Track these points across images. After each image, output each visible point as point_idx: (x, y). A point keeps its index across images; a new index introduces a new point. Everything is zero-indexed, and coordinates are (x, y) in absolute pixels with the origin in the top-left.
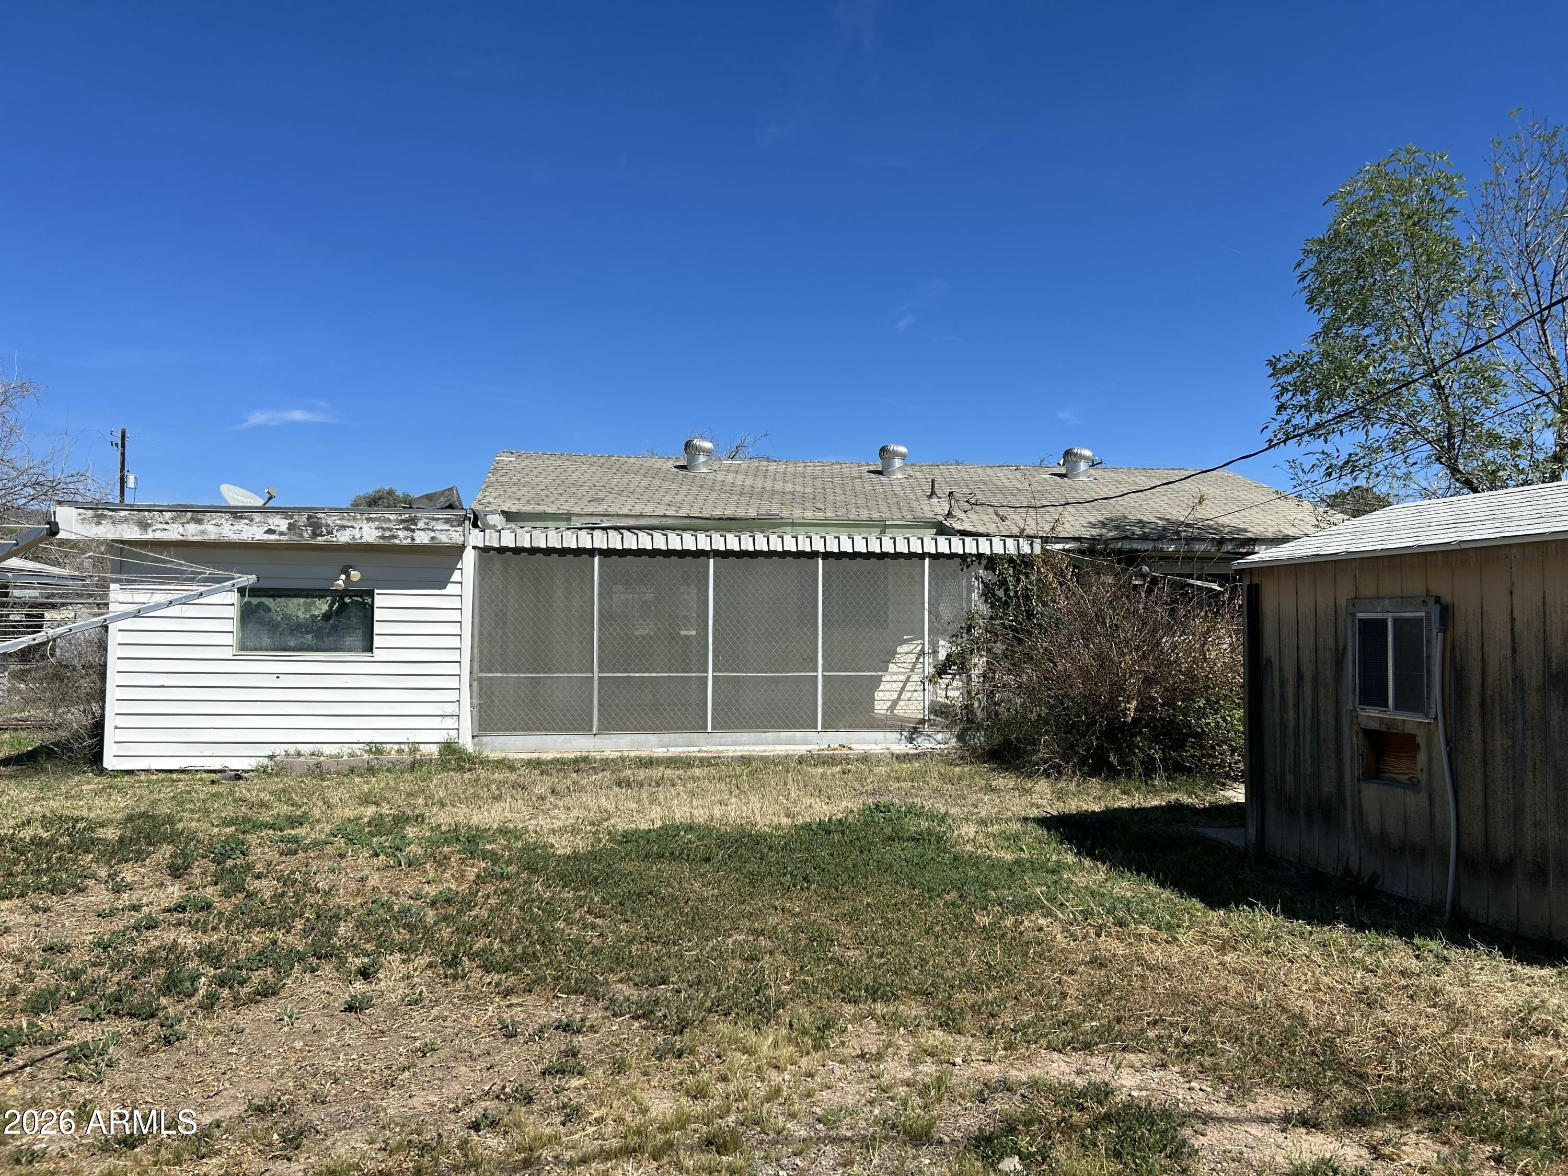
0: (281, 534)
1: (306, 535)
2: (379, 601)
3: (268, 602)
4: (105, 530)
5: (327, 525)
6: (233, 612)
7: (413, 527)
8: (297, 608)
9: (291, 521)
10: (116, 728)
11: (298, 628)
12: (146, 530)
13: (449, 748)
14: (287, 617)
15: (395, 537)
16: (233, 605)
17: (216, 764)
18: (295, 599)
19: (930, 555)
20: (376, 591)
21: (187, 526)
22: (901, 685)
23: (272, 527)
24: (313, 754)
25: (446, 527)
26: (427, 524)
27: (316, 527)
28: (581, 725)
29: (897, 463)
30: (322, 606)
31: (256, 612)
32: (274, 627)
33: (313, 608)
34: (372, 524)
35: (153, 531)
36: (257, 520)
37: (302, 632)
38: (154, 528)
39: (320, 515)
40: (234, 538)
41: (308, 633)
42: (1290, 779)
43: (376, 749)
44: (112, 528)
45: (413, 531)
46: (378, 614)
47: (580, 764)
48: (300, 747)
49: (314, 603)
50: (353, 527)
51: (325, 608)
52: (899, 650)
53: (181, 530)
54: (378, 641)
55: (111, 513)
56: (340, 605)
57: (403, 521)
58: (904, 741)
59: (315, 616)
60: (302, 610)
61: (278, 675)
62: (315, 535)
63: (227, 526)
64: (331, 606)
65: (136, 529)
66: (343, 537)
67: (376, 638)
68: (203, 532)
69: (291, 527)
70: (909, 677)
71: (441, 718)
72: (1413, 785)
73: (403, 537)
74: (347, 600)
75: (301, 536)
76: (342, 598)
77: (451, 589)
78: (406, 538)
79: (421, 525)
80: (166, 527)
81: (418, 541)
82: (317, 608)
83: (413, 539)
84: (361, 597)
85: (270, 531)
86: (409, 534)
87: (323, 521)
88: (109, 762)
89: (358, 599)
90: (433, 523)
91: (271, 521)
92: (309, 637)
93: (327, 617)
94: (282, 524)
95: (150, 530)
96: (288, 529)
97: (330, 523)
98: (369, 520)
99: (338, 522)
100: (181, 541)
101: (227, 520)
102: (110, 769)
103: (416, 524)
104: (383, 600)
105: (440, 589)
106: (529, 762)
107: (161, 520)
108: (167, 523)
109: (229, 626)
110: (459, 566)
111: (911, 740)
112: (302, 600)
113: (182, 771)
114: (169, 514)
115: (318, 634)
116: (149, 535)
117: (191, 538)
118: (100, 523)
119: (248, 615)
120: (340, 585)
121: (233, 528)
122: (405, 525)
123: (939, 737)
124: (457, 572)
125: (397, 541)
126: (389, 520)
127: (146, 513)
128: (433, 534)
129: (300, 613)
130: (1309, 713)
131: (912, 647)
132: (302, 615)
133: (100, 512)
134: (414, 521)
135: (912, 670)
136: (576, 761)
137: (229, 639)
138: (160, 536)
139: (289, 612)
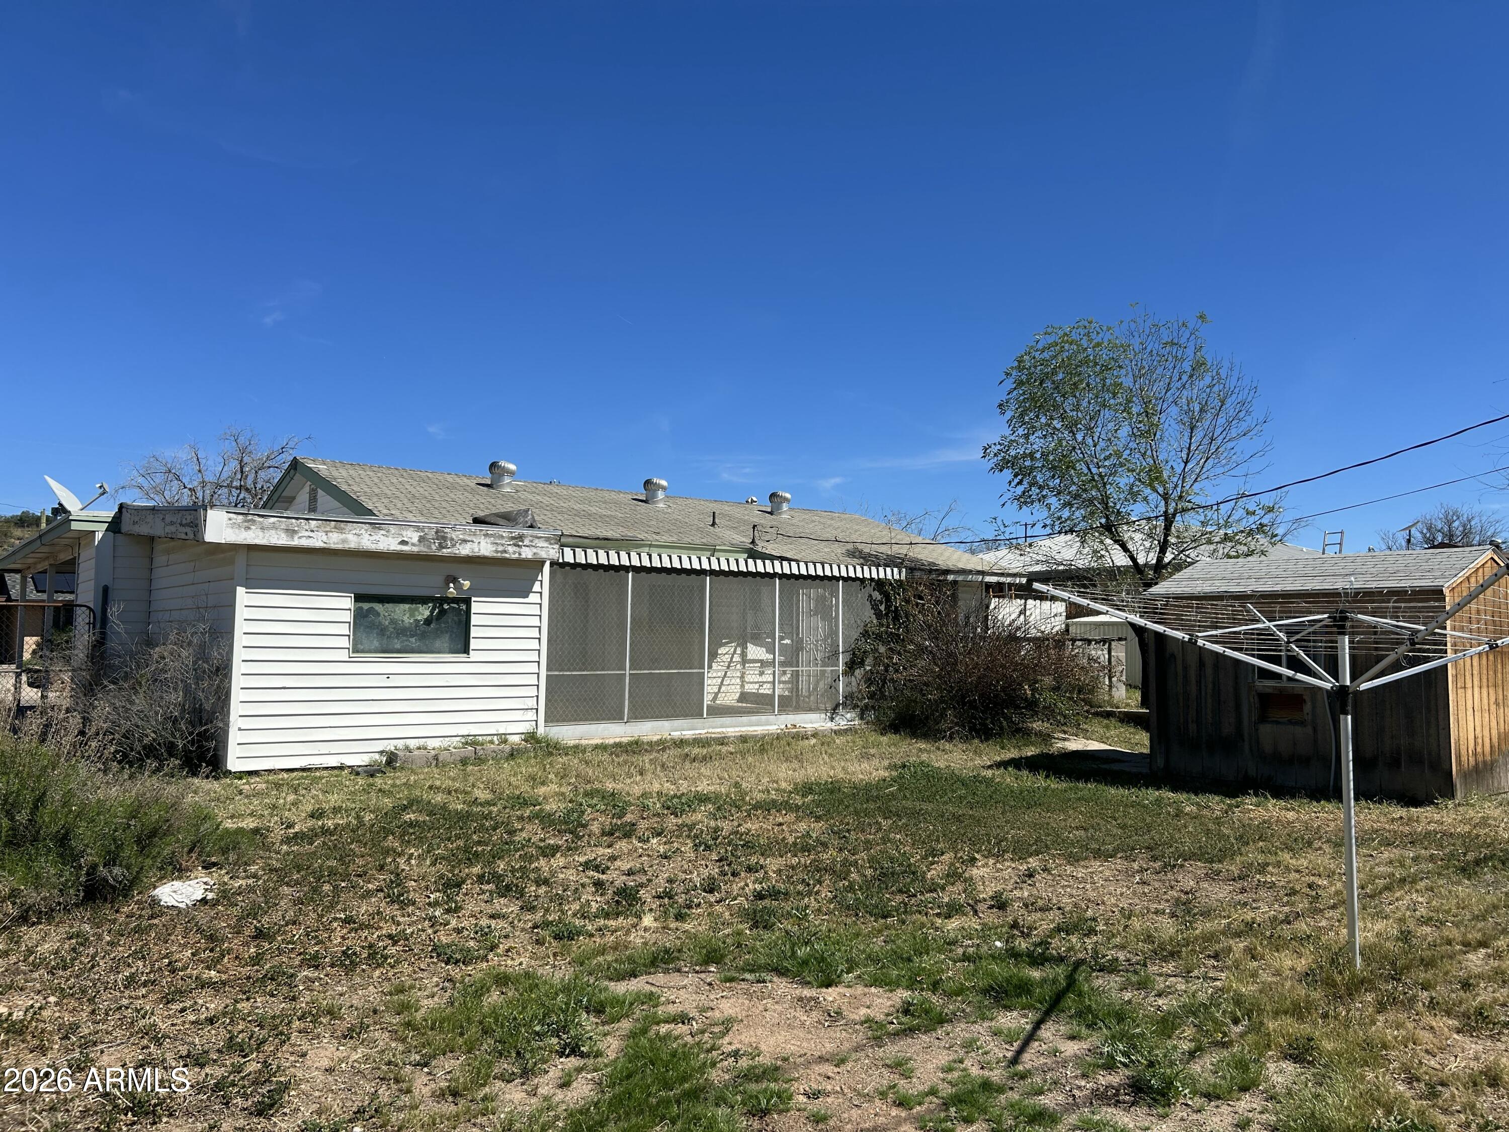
0: (413, 545)
1: (434, 547)
2: (475, 607)
3: (378, 607)
4: (254, 535)
5: (452, 539)
6: (348, 617)
7: (520, 543)
8: (403, 614)
9: (422, 534)
10: (240, 729)
11: (402, 632)
12: (292, 537)
13: (531, 737)
14: (393, 622)
15: (505, 552)
16: (350, 610)
17: (333, 762)
18: (401, 605)
19: (843, 578)
20: (473, 599)
21: (330, 534)
22: (720, 680)
23: (406, 539)
24: (419, 748)
25: (545, 544)
26: (531, 541)
27: (442, 538)
28: (615, 716)
29: (661, 495)
30: (424, 612)
31: (366, 616)
32: (382, 631)
33: (417, 613)
34: (489, 540)
35: (300, 538)
36: (393, 531)
37: (406, 636)
38: (300, 535)
39: (447, 530)
40: (372, 547)
41: (412, 636)
42: (1193, 727)
43: (471, 742)
44: (261, 534)
45: (519, 546)
46: (474, 620)
47: (634, 747)
48: (408, 742)
49: (417, 609)
50: (472, 541)
51: (427, 613)
52: (720, 652)
53: (325, 538)
54: (473, 644)
55: (261, 519)
56: (439, 611)
57: (513, 538)
58: (828, 720)
59: (417, 621)
60: (408, 615)
61: (388, 676)
62: (441, 547)
63: (366, 536)
64: (432, 612)
65: (283, 535)
66: (465, 550)
67: (472, 641)
68: (344, 541)
69: (421, 539)
70: (726, 673)
71: (522, 712)
72: (1302, 723)
73: (512, 553)
74: (446, 607)
75: (429, 547)
76: (441, 605)
77: (533, 598)
78: (514, 553)
79: (527, 542)
80: (311, 534)
81: (523, 556)
82: (420, 613)
83: (520, 554)
84: (457, 604)
85: (403, 543)
86: (516, 549)
87: (449, 536)
88: (234, 763)
89: (455, 605)
90: (536, 541)
91: (404, 533)
92: (413, 640)
93: (428, 622)
94: (413, 536)
95: (296, 538)
96: (419, 541)
97: (454, 537)
98: (486, 535)
99: (461, 536)
100: (324, 549)
101: (366, 530)
102: (233, 771)
103: (523, 541)
104: (478, 606)
105: (524, 598)
106: (596, 747)
107: (307, 527)
108: (312, 531)
109: (345, 629)
110: (540, 578)
111: (832, 719)
112: (407, 606)
113: (303, 770)
114: (315, 522)
115: (423, 636)
116: (296, 542)
117: (333, 546)
118: (249, 528)
119: (361, 620)
120: (451, 593)
121: (371, 538)
122: (514, 541)
123: (849, 716)
124: (537, 584)
125: (507, 556)
126: (502, 537)
127: (294, 521)
128: (535, 550)
129: (405, 618)
130: (1210, 686)
131: (727, 649)
132: (407, 620)
133: (250, 517)
134: (521, 537)
135: (728, 667)
136: (630, 744)
137: (345, 642)
138: (304, 543)
139: (396, 617)
